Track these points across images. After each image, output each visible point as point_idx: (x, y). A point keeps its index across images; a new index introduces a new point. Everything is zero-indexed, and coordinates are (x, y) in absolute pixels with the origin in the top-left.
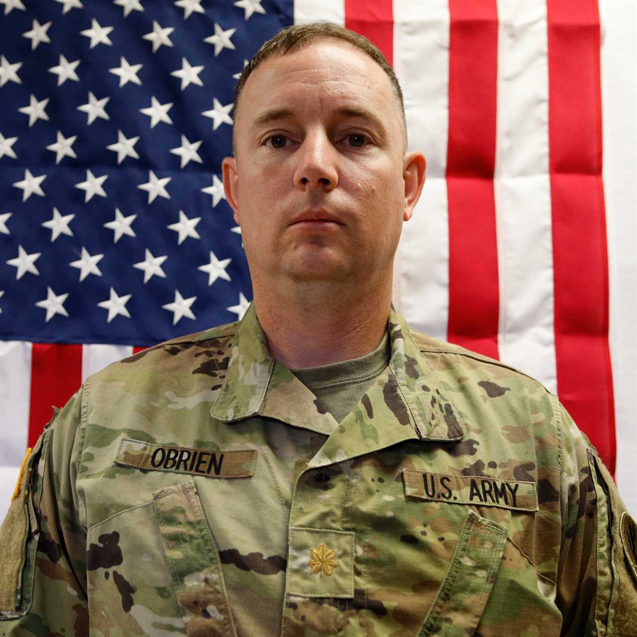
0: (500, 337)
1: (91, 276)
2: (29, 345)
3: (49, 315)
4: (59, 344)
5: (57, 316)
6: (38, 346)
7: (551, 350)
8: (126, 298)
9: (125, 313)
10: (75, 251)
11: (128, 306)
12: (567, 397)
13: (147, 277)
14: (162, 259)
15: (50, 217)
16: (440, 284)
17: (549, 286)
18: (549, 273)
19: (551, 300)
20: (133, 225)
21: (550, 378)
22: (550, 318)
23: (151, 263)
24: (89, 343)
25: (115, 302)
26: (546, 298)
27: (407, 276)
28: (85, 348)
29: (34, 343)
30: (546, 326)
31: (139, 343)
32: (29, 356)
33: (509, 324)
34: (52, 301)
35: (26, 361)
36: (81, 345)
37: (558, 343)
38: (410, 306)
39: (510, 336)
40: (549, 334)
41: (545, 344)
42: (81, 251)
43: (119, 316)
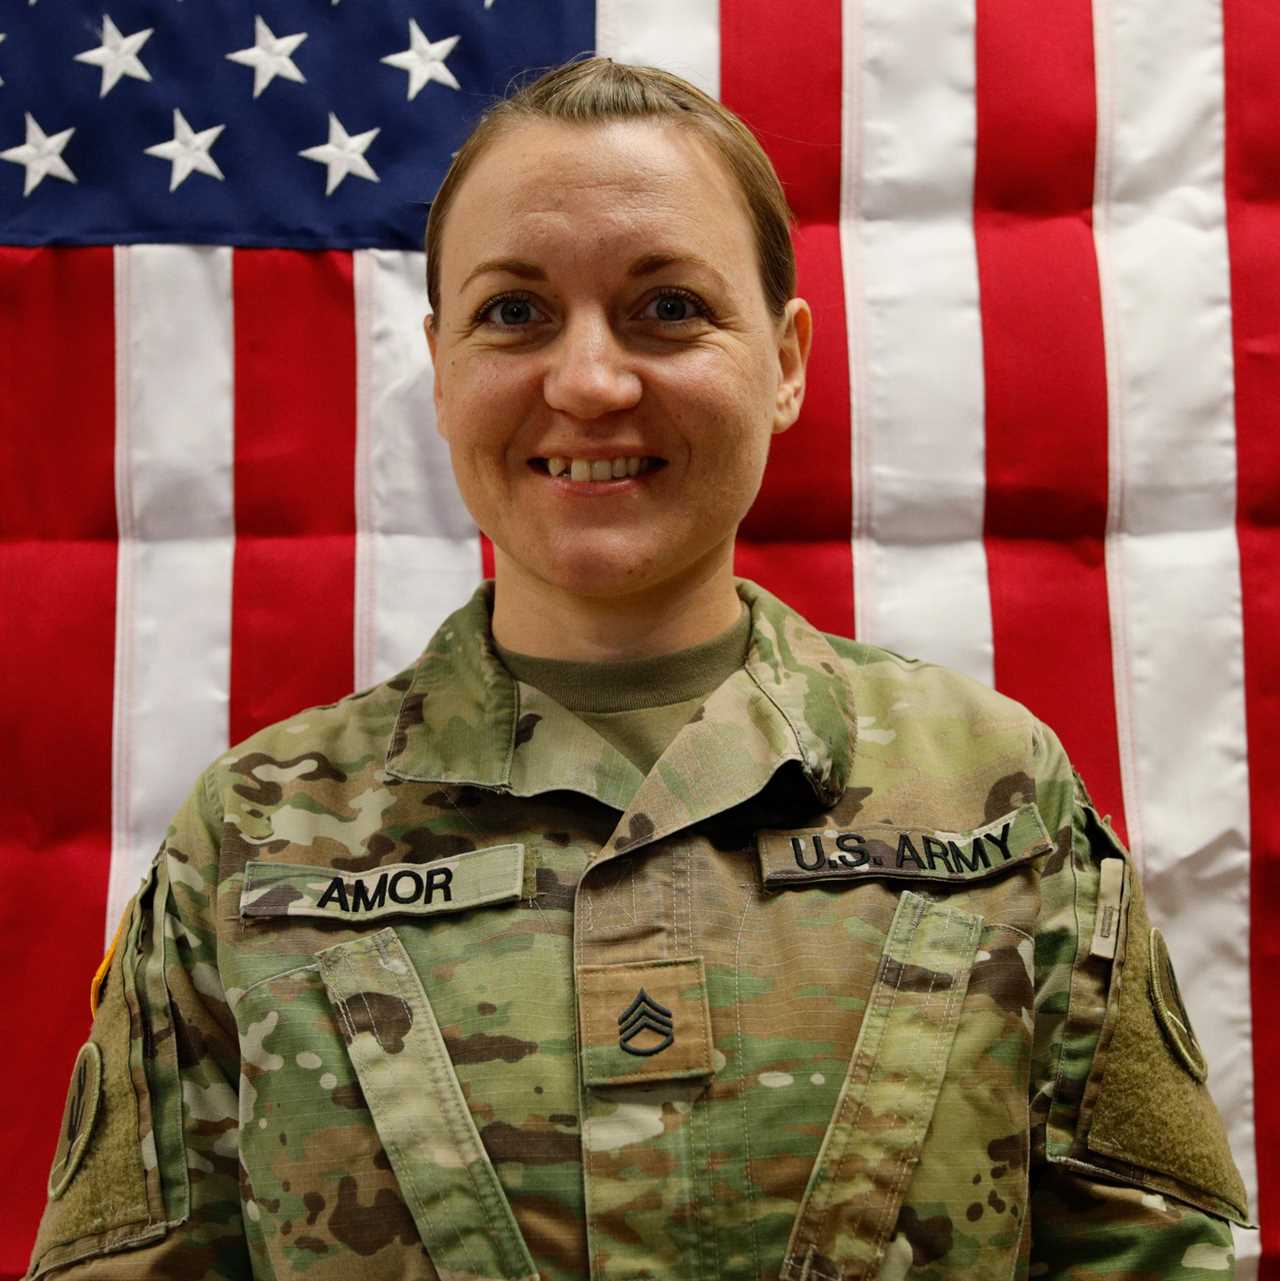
0: (1098, 212)
1: (126, 81)
3: (32, 181)
4: (59, 246)
5: (49, 180)
6: (8, 253)
7: (1219, 238)
8: (210, 135)
9: (211, 168)
10: (88, 25)
11: (215, 151)
12: (1256, 346)
13: (261, 83)
14: (293, 41)
16: (957, 87)
17: (1216, 86)
18: (1216, 55)
19: (1220, 118)
21: (1216, 302)
22: (1216, 164)
23: (268, 49)
24: (129, 243)
25: (186, 143)
26: (1206, 115)
27: (876, 67)
28: (120, 252)
30: (1207, 182)
31: (246, 238)
33: (1119, 180)
34: (38, 147)
36: (111, 246)
37: (1233, 221)
38: (885, 141)
39: (1121, 210)
40: (1213, 201)
41: (1205, 225)
43: (196, 176)
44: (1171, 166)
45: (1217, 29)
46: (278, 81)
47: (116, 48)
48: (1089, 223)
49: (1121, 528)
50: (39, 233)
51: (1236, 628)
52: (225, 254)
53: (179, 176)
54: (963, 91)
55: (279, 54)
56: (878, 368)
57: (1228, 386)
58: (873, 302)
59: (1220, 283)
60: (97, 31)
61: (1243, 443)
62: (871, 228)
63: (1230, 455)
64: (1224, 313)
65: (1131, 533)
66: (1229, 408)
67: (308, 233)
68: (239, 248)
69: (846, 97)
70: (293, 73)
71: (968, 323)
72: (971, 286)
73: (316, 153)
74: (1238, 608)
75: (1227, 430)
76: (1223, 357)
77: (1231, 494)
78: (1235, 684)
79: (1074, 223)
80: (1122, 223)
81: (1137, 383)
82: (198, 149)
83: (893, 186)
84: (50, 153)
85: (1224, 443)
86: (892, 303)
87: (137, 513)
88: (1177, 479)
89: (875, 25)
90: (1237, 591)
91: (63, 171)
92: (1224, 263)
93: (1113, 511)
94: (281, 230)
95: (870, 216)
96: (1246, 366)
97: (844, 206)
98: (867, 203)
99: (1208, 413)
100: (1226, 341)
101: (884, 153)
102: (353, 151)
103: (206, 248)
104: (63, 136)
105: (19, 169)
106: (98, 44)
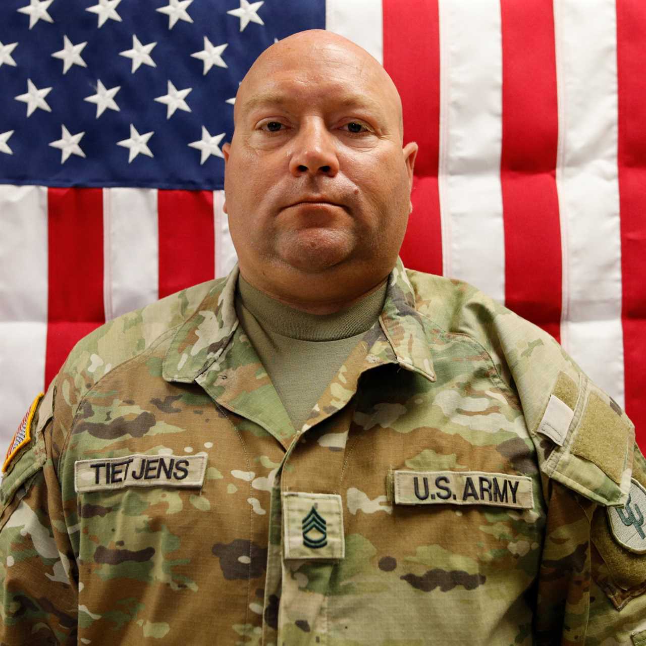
0: (559, 171)
1: (108, 111)
2: (45, 189)
3: (65, 157)
4: (76, 187)
5: (73, 156)
6: (54, 191)
7: (615, 185)
8: (147, 136)
9: (147, 152)
10: (90, 84)
11: (150, 144)
12: (631, 235)
13: (171, 112)
14: (185, 92)
15: (61, 47)
16: (492, 113)
17: (614, 114)
18: (614, 99)
19: (615, 129)
20: (152, 54)
21: (613, 215)
22: (614, 149)
23: (174, 96)
24: (110, 186)
25: (136, 140)
26: (609, 127)
27: (456, 105)
28: (105, 191)
29: (49, 187)
30: (609, 158)
31: (164, 185)
32: (45, 202)
33: (568, 157)
34: (68, 141)
35: (42, 207)
36: (101, 188)
37: (621, 176)
38: (459, 139)
39: (569, 170)
40: (612, 167)
41: (608, 178)
42: (96, 84)
43: (141, 156)
44: (593, 150)
45: (615, 87)
46: (178, 111)
47: (103, 95)
48: (554, 176)
49: (568, 319)
50: (68, 181)
51: (620, 367)
52: (154, 192)
53: (132, 156)
54: (497, 115)
55: (179, 98)
56: (455, 246)
57: (618, 254)
58: (454, 215)
59: (616, 207)
60: (95, 87)
61: (625, 281)
62: (453, 179)
63: (619, 286)
64: (617, 220)
65: (573, 322)
66: (619, 264)
67: (193, 183)
68: (160, 190)
69: (442, 119)
70: (185, 107)
71: (498, 224)
72: (499, 207)
73: (196, 145)
74: (622, 358)
75: (618, 274)
76: (616, 241)
77: (619, 304)
79: (547, 176)
80: (569, 176)
81: (576, 253)
82: (141, 143)
83: (462, 160)
84: (73, 143)
85: (616, 281)
86: (462, 215)
87: (114, 310)
88: (594, 297)
89: (456, 85)
90: (621, 350)
91: (79, 152)
92: (617, 197)
93: (564, 312)
94: (180, 182)
95: (452, 173)
96: (628, 246)
97: (440, 169)
98: (451, 167)
99: (609, 267)
100: (618, 233)
101: (459, 145)
102: (213, 144)
103: (145, 190)
104: (79, 136)
105: (59, 151)
106: (95, 93)
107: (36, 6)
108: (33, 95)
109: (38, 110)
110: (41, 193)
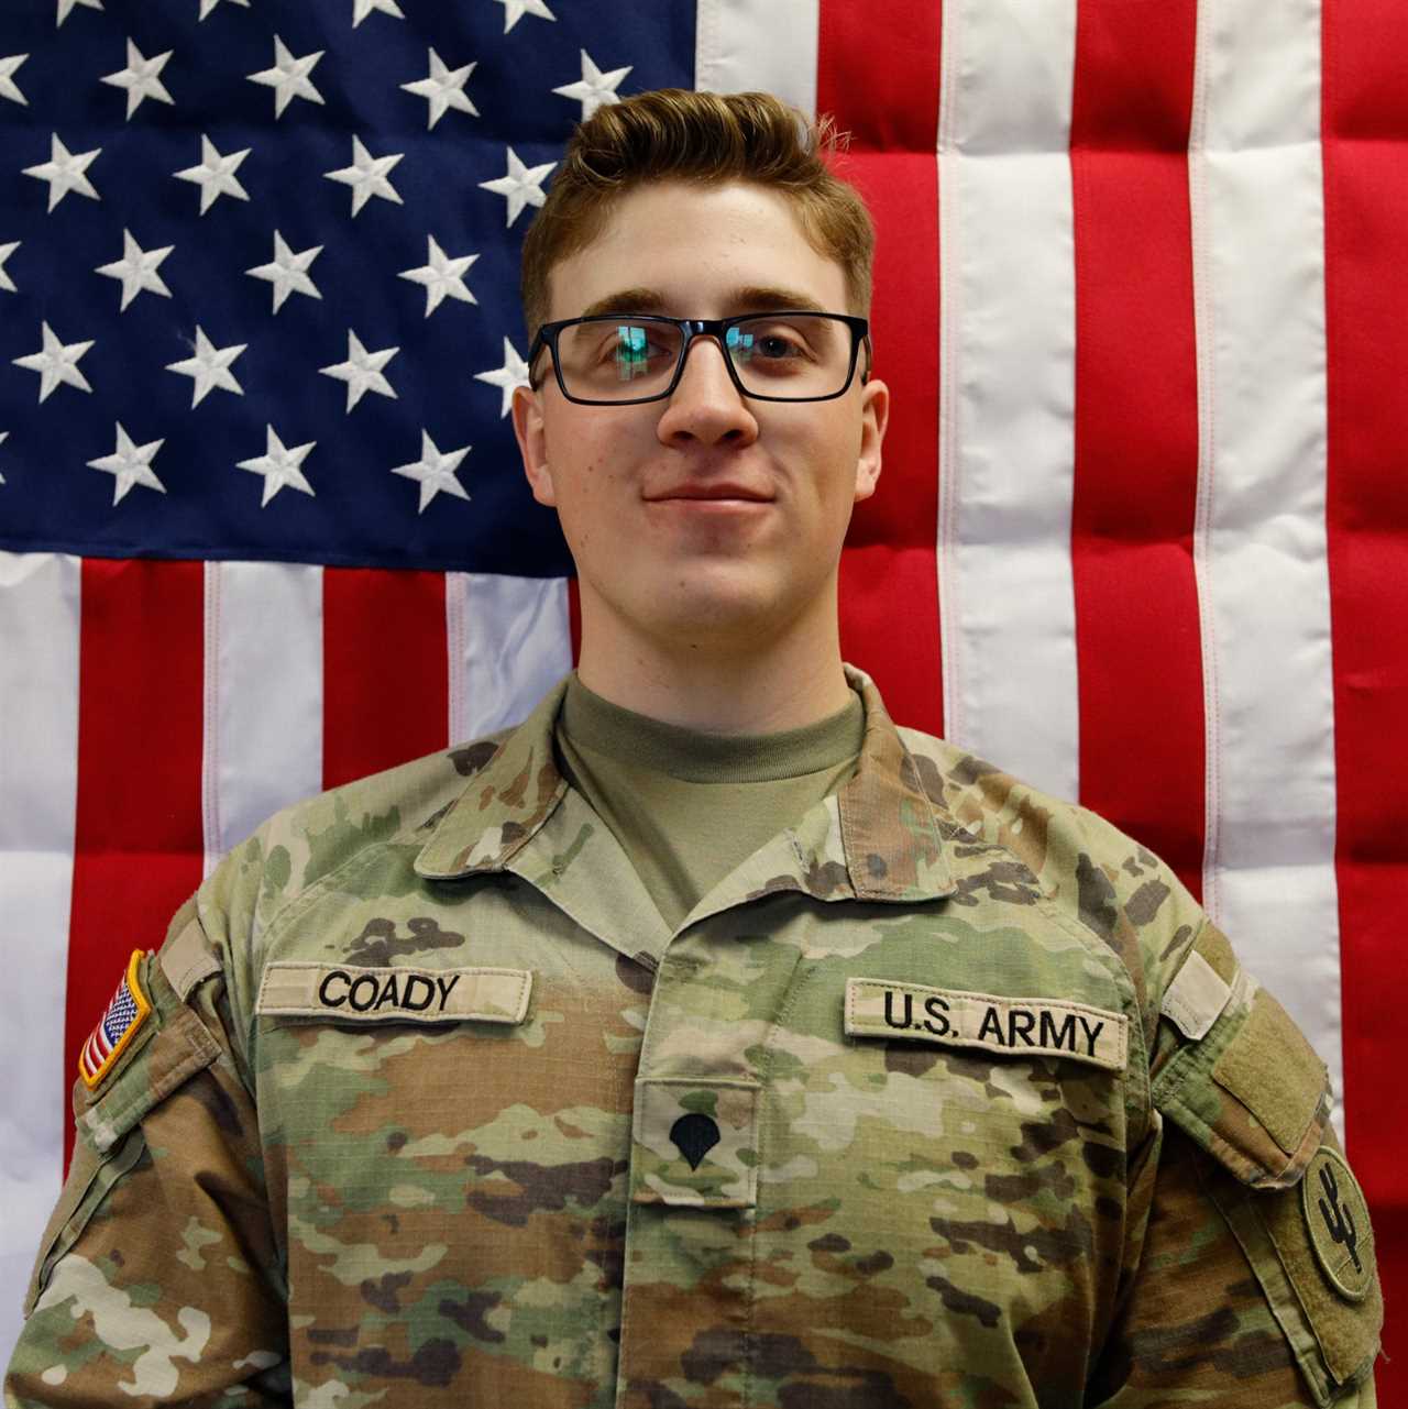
44: (1272, 494)
45: (1321, 357)
46: (370, 396)
47: (208, 360)
48: (1189, 549)
49: (1217, 862)
50: (130, 544)
51: (1333, 968)
52: (316, 572)
53: (270, 490)
54: (1063, 415)
55: (371, 369)
56: (971, 700)
57: (1329, 721)
58: (969, 632)
59: (1322, 618)
60: (189, 342)
61: (1343, 779)
62: (965, 552)
63: (1330, 791)
64: (1325, 646)
65: (1230, 868)
66: (1330, 743)
67: (400, 553)
68: (329, 567)
69: (944, 423)
70: (385, 388)
71: (1065, 651)
72: (1068, 616)
73: (409, 470)
74: (1336, 948)
75: (1327, 765)
76: (1327, 693)
77: (1331, 830)
78: (1331, 1025)
79: (1175, 550)
80: (1221, 550)
81: (1235, 717)
82: (290, 464)
83: (987, 511)
84: (140, 463)
85: (1325, 779)
86: (986, 632)
87: (223, 829)
88: (1275, 815)
89: (972, 349)
90: (1335, 931)
91: (151, 480)
92: (1325, 595)
93: (1210, 847)
94: (372, 550)
95: (965, 540)
96: (1347, 701)
97: (940, 532)
98: (964, 527)
99: (1309, 748)
100: (1327, 674)
101: (980, 478)
102: (446, 469)
103: (298, 566)
104: (152, 448)
105: (109, 479)
106: (191, 355)
107: (62, 163)
108: (54, 356)
109: (64, 388)
110: (67, 568)
